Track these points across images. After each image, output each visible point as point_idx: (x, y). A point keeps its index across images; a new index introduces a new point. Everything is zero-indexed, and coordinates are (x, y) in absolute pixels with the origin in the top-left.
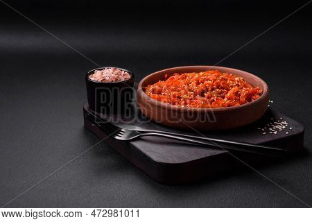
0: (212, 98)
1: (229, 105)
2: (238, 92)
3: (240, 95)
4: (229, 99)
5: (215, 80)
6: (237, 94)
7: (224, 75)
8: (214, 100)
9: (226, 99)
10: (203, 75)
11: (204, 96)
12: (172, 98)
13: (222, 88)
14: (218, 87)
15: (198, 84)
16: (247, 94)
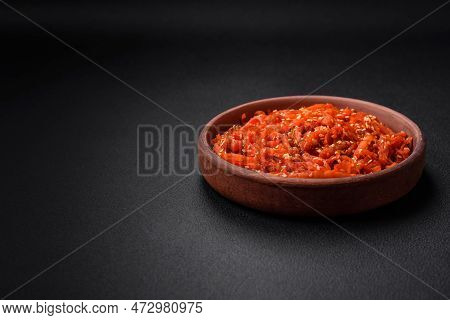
0: (333, 158)
1: (363, 170)
2: (373, 143)
3: (377, 149)
4: (360, 157)
5: (332, 125)
6: (372, 148)
7: (343, 112)
8: (335, 162)
9: (354, 158)
10: (310, 116)
11: (317, 154)
12: (263, 160)
13: (346, 138)
14: (339, 137)
15: (304, 132)
16: (389, 146)
